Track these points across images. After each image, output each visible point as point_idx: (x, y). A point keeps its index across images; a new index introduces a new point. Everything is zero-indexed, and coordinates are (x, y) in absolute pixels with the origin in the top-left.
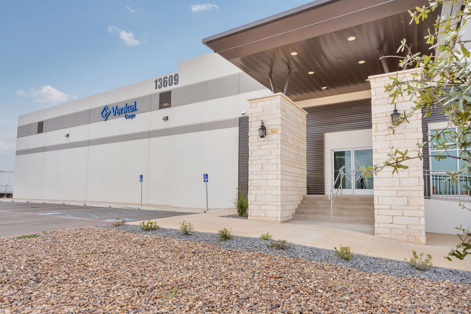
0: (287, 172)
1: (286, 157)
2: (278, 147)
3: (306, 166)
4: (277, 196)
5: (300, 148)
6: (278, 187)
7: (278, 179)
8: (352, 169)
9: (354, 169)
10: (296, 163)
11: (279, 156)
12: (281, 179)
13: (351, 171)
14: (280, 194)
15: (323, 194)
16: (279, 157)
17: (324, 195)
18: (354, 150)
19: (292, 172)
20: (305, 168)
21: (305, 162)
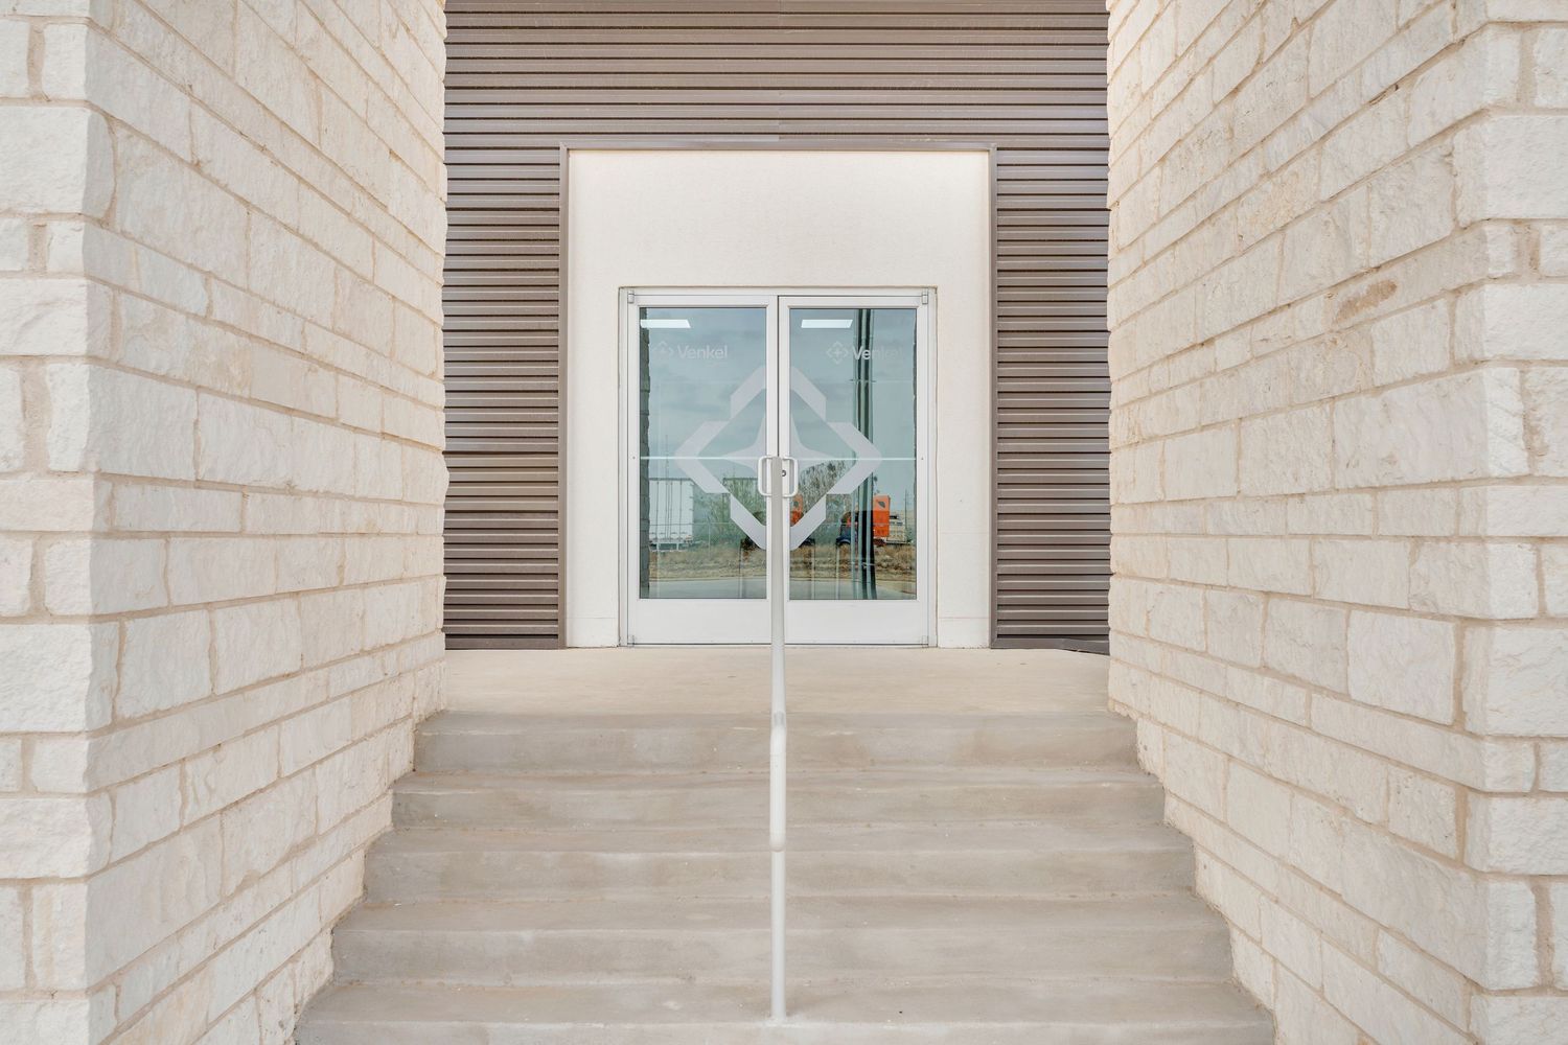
0: (223, 486)
1: (208, 276)
2: (48, 67)
3: (442, 417)
4: (25, 897)
5: (385, 207)
6: (45, 751)
7: (37, 611)
8: (772, 452)
9: (784, 454)
10: (338, 370)
11: (57, 228)
12: (97, 618)
13: (764, 461)
14: (73, 855)
15: (553, 639)
16: (67, 242)
17: (563, 646)
18: (785, 303)
19: (290, 489)
20: (434, 430)
21: (432, 375)
